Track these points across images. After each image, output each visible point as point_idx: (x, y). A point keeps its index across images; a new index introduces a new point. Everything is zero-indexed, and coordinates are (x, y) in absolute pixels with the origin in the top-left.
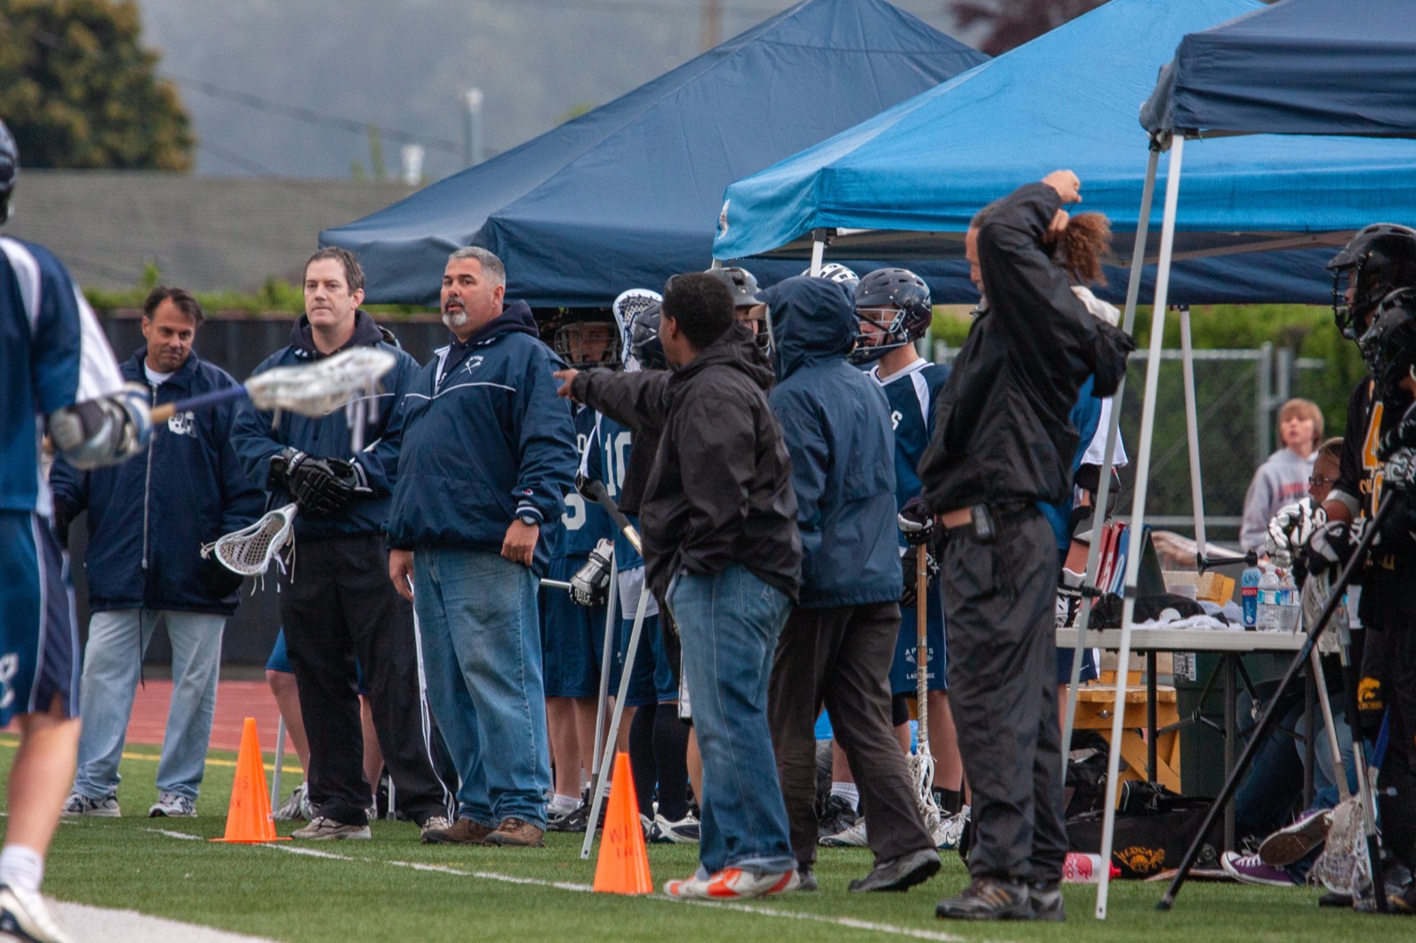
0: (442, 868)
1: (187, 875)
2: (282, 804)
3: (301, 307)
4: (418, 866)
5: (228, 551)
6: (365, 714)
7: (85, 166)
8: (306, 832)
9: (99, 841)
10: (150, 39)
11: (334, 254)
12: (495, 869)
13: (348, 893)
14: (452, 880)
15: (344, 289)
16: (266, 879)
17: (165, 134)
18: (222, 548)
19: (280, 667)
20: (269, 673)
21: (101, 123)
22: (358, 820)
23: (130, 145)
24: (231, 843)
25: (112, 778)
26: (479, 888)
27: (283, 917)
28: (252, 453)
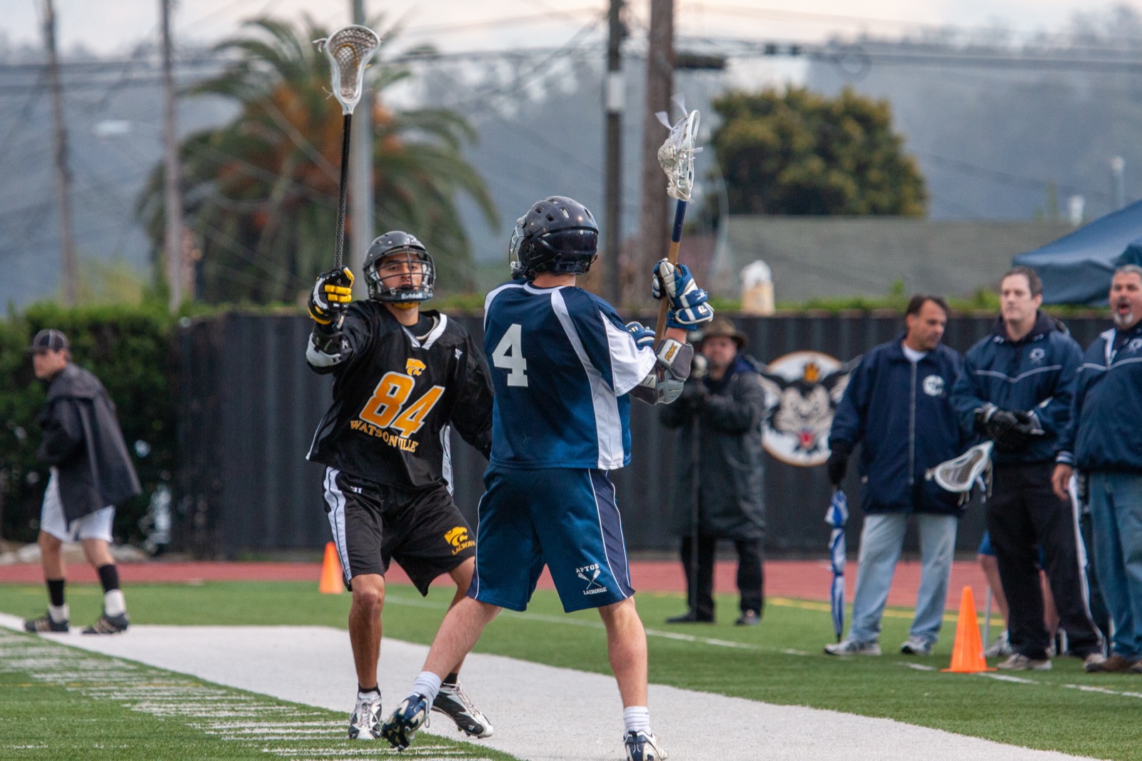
0: (1100, 689)
1: (926, 694)
2: (989, 646)
3: (999, 308)
4: (1083, 688)
5: (943, 476)
6: (1045, 584)
7: (852, 214)
8: (1007, 664)
9: (866, 671)
10: (898, 127)
11: (1020, 272)
12: (1135, 690)
13: (1036, 706)
14: (1107, 698)
15: (1027, 296)
16: (980, 697)
17: (908, 191)
18: (942, 473)
19: (987, 552)
20: (980, 557)
21: (864, 184)
22: (1042, 657)
23: (884, 199)
24: (956, 673)
25: (874, 627)
26: (1126, 703)
27: (992, 723)
28: (964, 408)
